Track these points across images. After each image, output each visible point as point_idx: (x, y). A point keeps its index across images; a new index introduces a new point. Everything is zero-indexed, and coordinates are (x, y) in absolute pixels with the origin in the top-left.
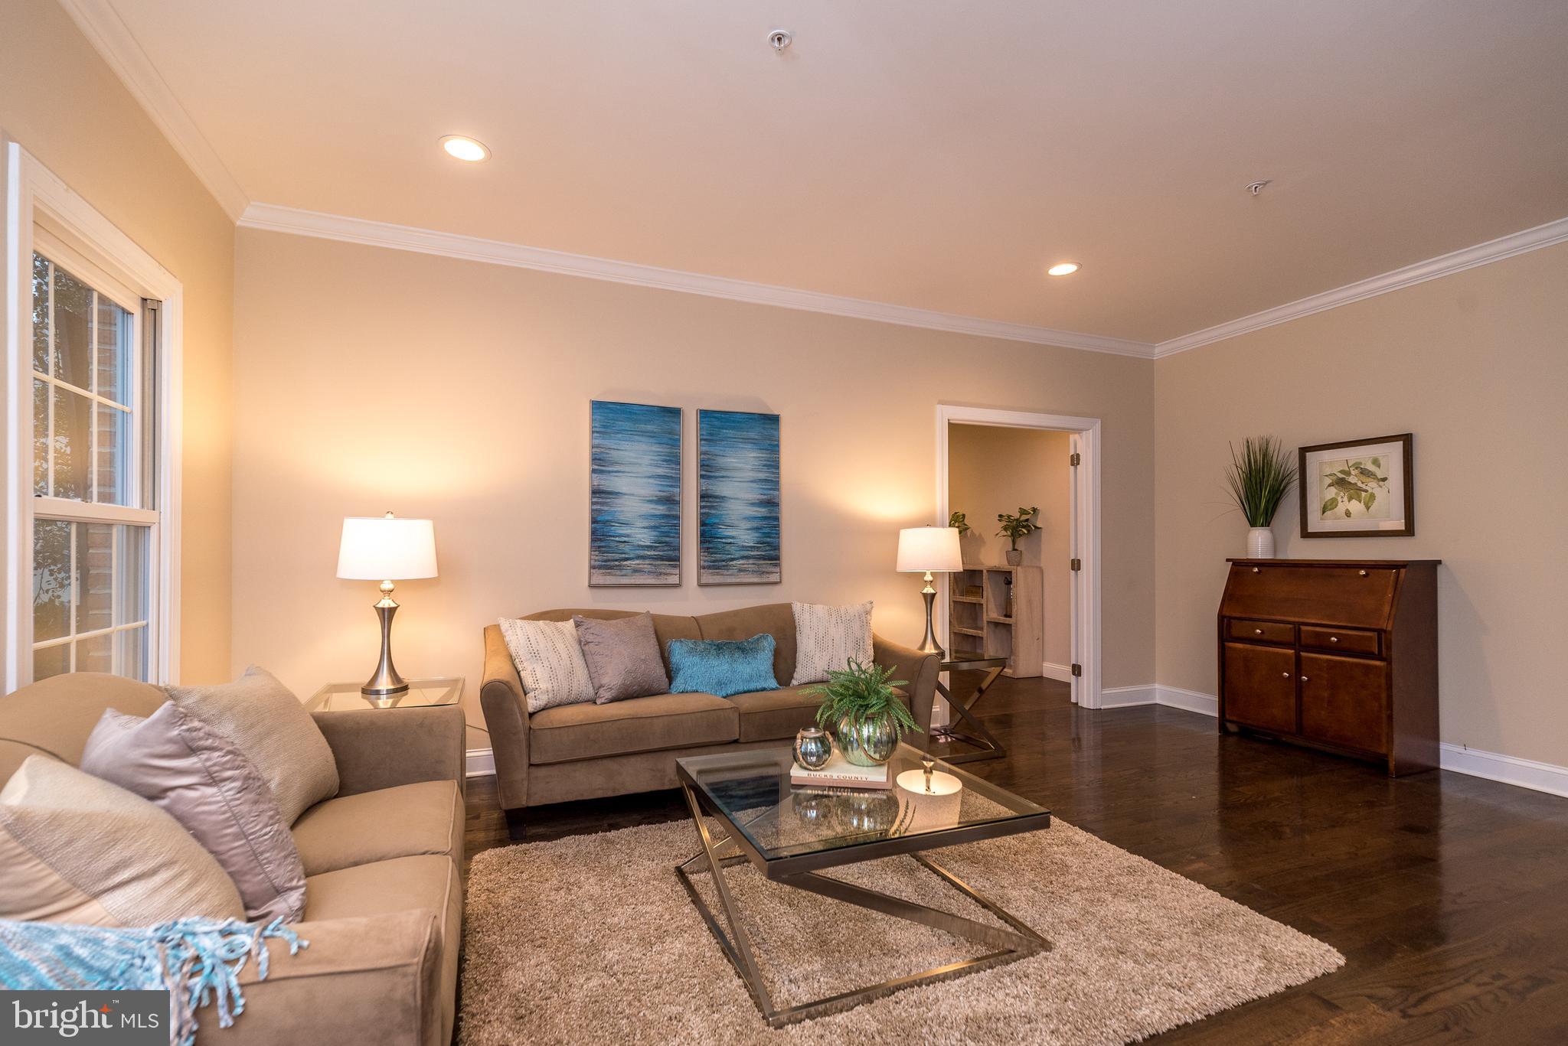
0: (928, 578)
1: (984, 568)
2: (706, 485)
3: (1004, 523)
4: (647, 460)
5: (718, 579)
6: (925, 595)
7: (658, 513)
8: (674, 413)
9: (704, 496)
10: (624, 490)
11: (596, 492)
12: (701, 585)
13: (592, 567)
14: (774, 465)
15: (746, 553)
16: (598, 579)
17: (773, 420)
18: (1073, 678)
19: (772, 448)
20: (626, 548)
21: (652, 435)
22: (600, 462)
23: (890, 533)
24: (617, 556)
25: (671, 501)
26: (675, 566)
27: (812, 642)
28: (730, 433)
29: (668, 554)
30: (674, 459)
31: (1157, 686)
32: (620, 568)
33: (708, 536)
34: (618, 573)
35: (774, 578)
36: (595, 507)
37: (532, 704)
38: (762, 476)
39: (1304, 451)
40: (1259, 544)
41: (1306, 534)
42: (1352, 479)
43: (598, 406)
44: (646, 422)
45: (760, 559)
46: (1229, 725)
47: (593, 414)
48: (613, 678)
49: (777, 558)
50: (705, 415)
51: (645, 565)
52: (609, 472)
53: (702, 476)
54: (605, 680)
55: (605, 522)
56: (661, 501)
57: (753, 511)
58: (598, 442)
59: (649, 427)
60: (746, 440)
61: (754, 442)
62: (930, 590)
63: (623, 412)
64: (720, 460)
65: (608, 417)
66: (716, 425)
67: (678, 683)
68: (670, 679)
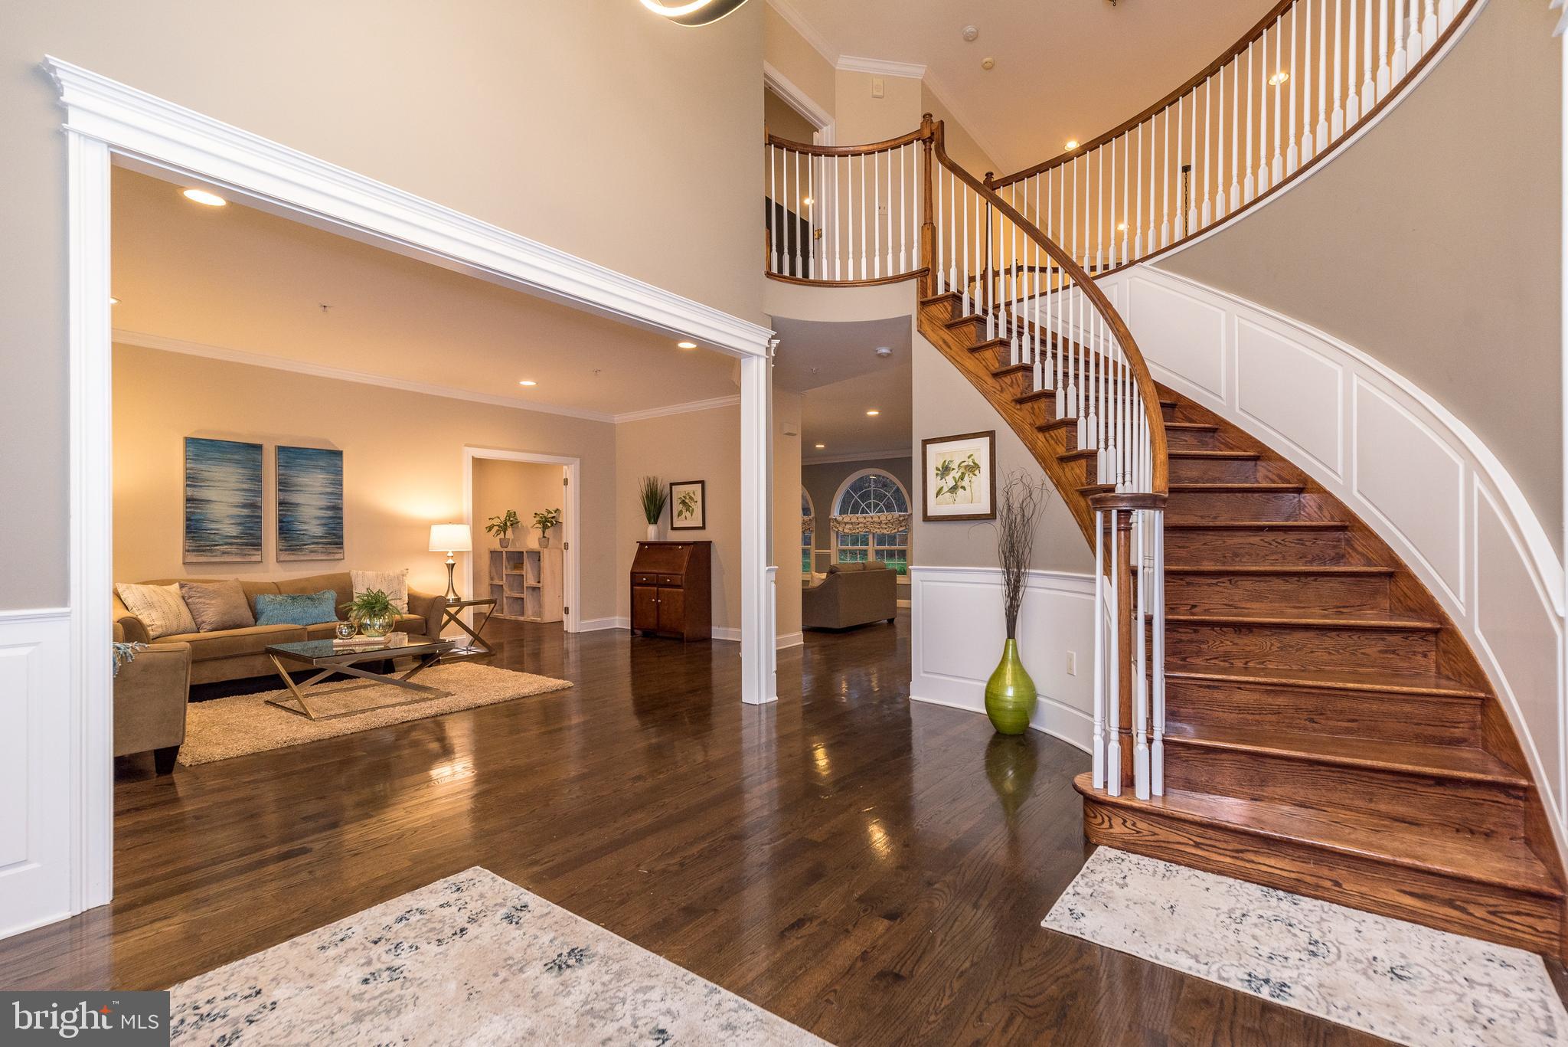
0: (450, 554)
1: (524, 550)
2: (282, 495)
3: (538, 519)
4: (233, 478)
5: (293, 558)
6: (448, 565)
7: (243, 514)
8: (258, 448)
9: (282, 503)
10: (213, 498)
11: (189, 500)
12: (278, 561)
13: (186, 551)
14: (338, 483)
15: (316, 541)
16: (192, 558)
17: (338, 454)
18: (564, 615)
19: (339, 472)
20: (217, 538)
21: (238, 462)
22: (193, 480)
23: (426, 527)
24: (208, 543)
25: (255, 506)
26: (258, 550)
28: (304, 462)
29: (250, 539)
30: (257, 478)
31: (617, 617)
32: (211, 551)
33: (285, 529)
34: (210, 554)
35: (337, 556)
36: (189, 510)
38: (329, 490)
39: (672, 484)
40: (652, 533)
41: (673, 528)
42: (687, 501)
43: (190, 442)
44: (235, 453)
45: (327, 544)
46: (636, 631)
47: (185, 445)
48: (210, 617)
49: (342, 543)
50: (281, 450)
51: (233, 549)
52: (201, 486)
53: (280, 490)
54: (205, 618)
55: (197, 520)
57: (322, 513)
58: (191, 465)
59: (236, 457)
60: (316, 467)
61: (322, 468)
62: (451, 561)
63: (212, 446)
64: (295, 479)
65: (200, 449)
66: (292, 456)
67: (263, 619)
68: (256, 617)
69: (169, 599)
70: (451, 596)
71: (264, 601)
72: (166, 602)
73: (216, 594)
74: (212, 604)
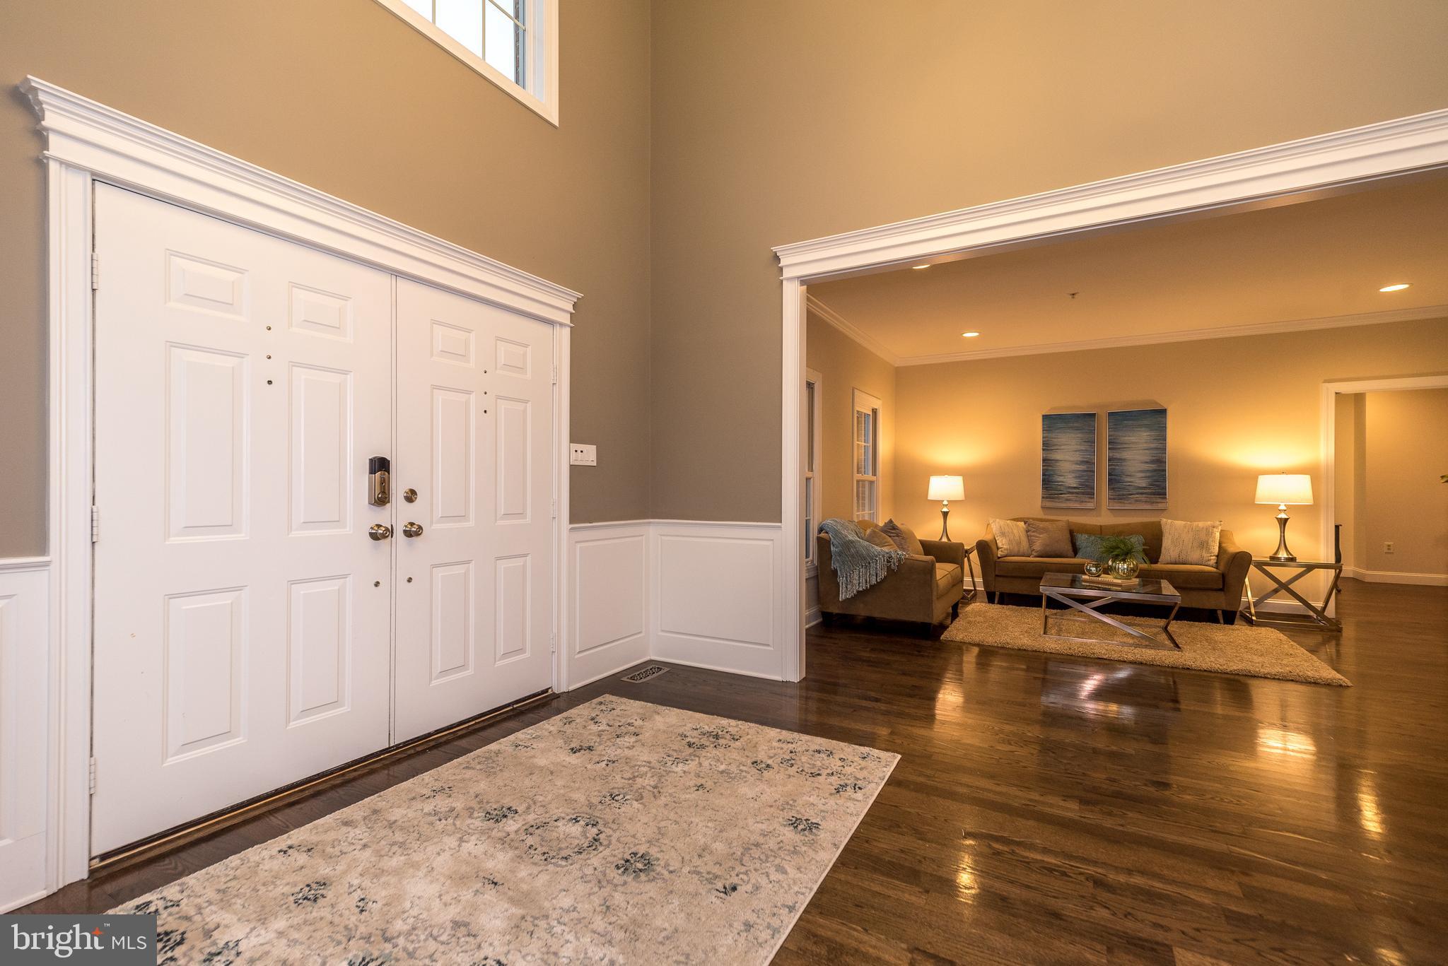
0: (1284, 508)
6: (1279, 519)
12: (1109, 508)
13: (1043, 498)
14: (1163, 438)
15: (1141, 491)
17: (1163, 412)
20: (1062, 488)
22: (1047, 446)
27: (1170, 541)
33: (1114, 480)
35: (1160, 506)
37: (1000, 554)
38: (1153, 446)
43: (1045, 417)
45: (1151, 494)
47: (1043, 421)
48: (1038, 546)
50: (1111, 414)
54: (1035, 547)
56: (1082, 462)
57: (1146, 467)
58: (1047, 435)
59: (1075, 425)
60: (1140, 426)
61: (1146, 426)
62: (1283, 516)
63: (1060, 418)
64: (1123, 439)
65: (1052, 422)
66: (1121, 419)
67: (1080, 554)
68: (1075, 551)
69: (1015, 531)
70: (1283, 555)
71: (1082, 539)
72: (1012, 533)
73: (1045, 530)
74: (1040, 537)
